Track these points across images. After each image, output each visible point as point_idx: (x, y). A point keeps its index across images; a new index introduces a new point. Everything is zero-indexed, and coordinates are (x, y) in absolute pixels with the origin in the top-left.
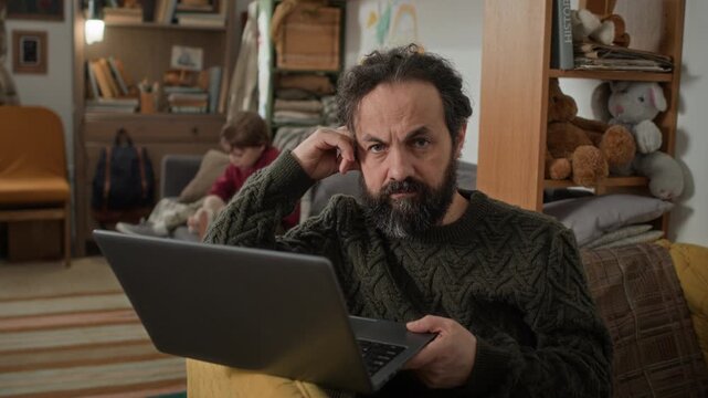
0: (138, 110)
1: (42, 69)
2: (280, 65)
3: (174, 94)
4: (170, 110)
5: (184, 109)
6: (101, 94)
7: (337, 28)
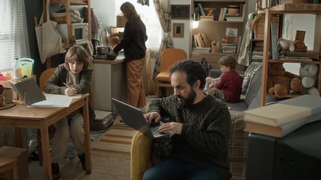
0: (210, 51)
1: (182, 36)
2: (255, 38)
3: (224, 46)
4: (222, 52)
5: (227, 52)
6: (198, 46)
7: (278, 24)
